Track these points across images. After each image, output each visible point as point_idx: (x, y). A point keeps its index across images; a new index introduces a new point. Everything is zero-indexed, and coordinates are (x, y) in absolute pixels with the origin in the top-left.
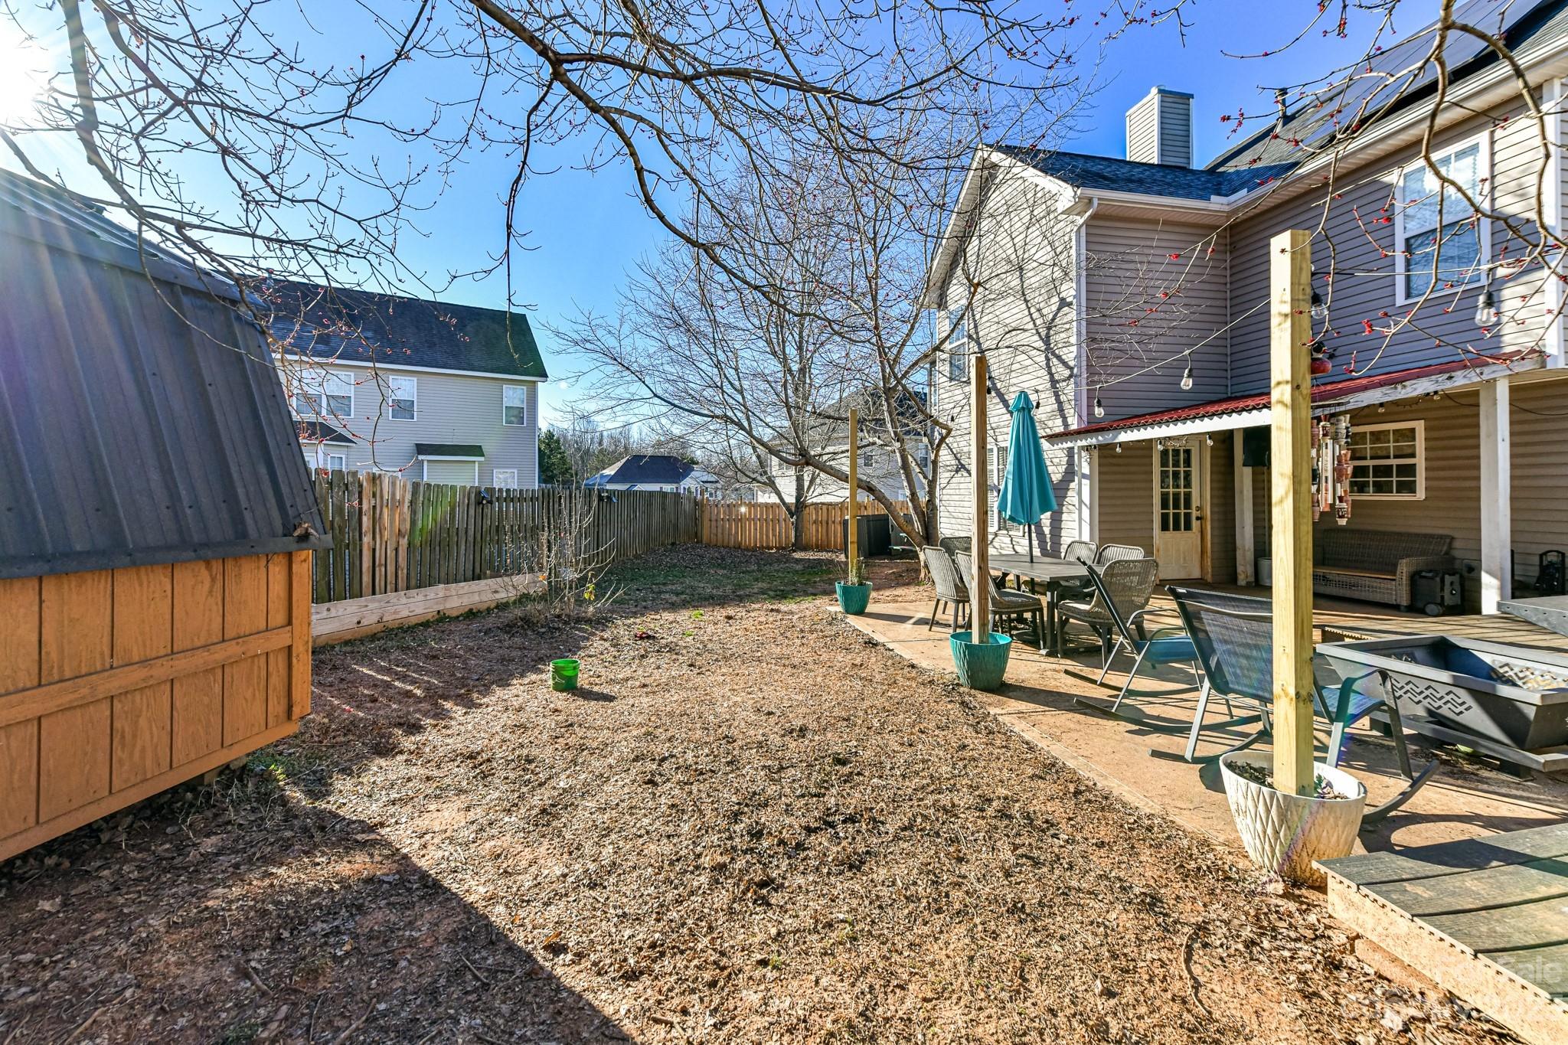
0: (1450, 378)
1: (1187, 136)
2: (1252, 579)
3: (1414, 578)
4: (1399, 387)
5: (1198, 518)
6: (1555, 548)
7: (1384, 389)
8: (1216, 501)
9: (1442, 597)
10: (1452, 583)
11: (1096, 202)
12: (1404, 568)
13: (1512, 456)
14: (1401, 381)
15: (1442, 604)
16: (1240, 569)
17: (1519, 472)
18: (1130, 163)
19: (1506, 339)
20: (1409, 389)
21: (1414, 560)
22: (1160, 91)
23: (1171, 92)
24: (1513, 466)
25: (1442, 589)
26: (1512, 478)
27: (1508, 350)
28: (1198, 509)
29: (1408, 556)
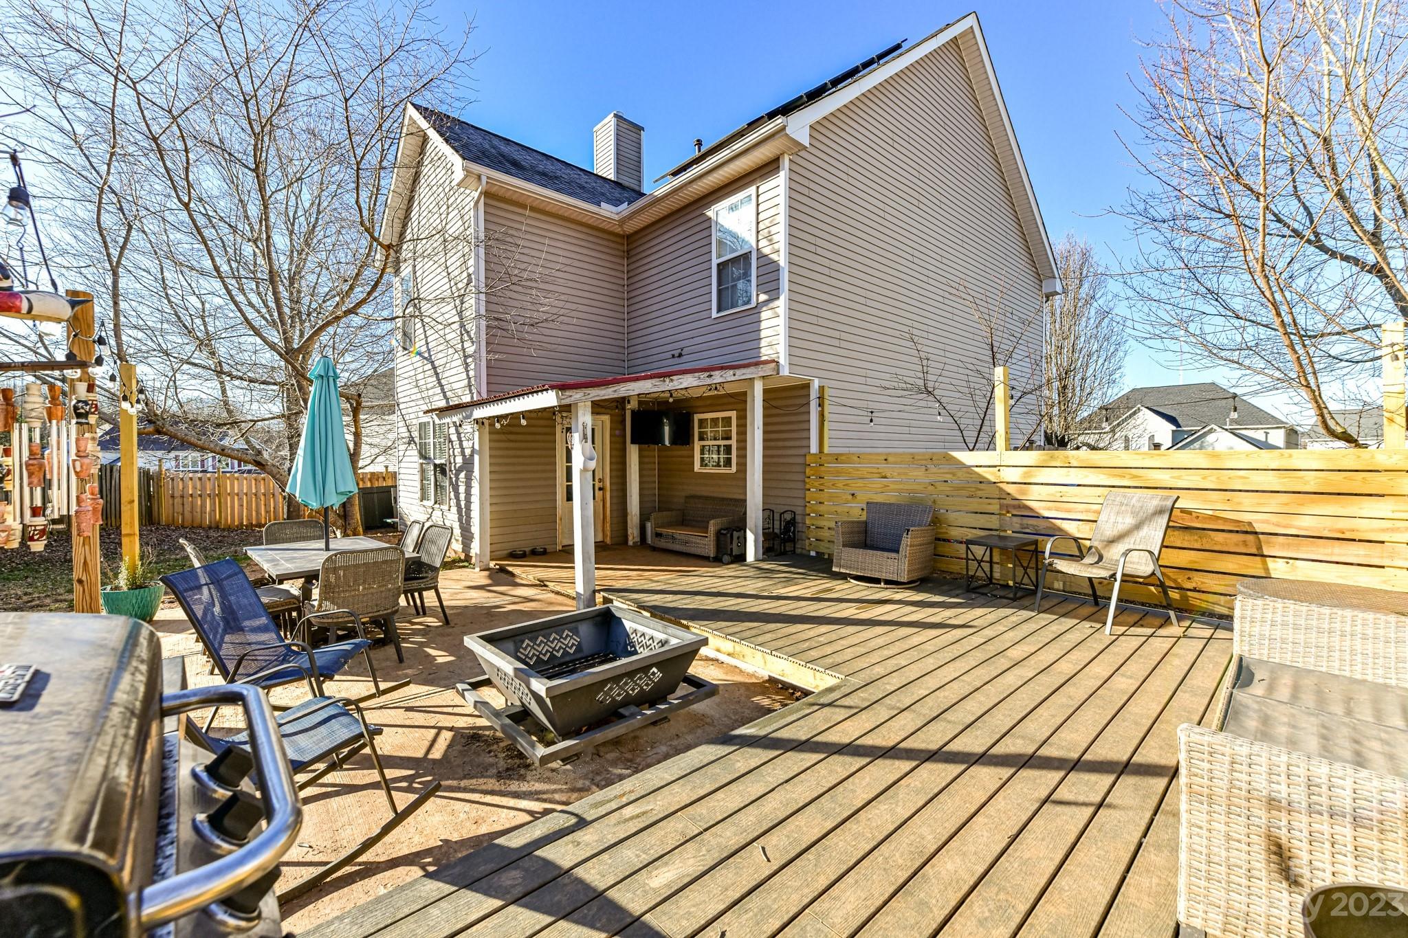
0: (710, 376)
1: (639, 162)
2: (638, 539)
3: (718, 534)
4: (667, 380)
5: (600, 489)
6: (789, 508)
7: (654, 381)
8: (614, 473)
9: (732, 549)
10: (738, 538)
11: (484, 179)
12: (713, 526)
13: (764, 440)
14: (669, 375)
15: (731, 555)
16: (630, 531)
17: (770, 452)
18: (596, 175)
19: (763, 350)
20: (675, 383)
21: (719, 520)
22: (616, 116)
23: (625, 120)
24: (764, 448)
25: (731, 543)
26: (764, 456)
27: (764, 358)
28: (600, 480)
29: (714, 518)
